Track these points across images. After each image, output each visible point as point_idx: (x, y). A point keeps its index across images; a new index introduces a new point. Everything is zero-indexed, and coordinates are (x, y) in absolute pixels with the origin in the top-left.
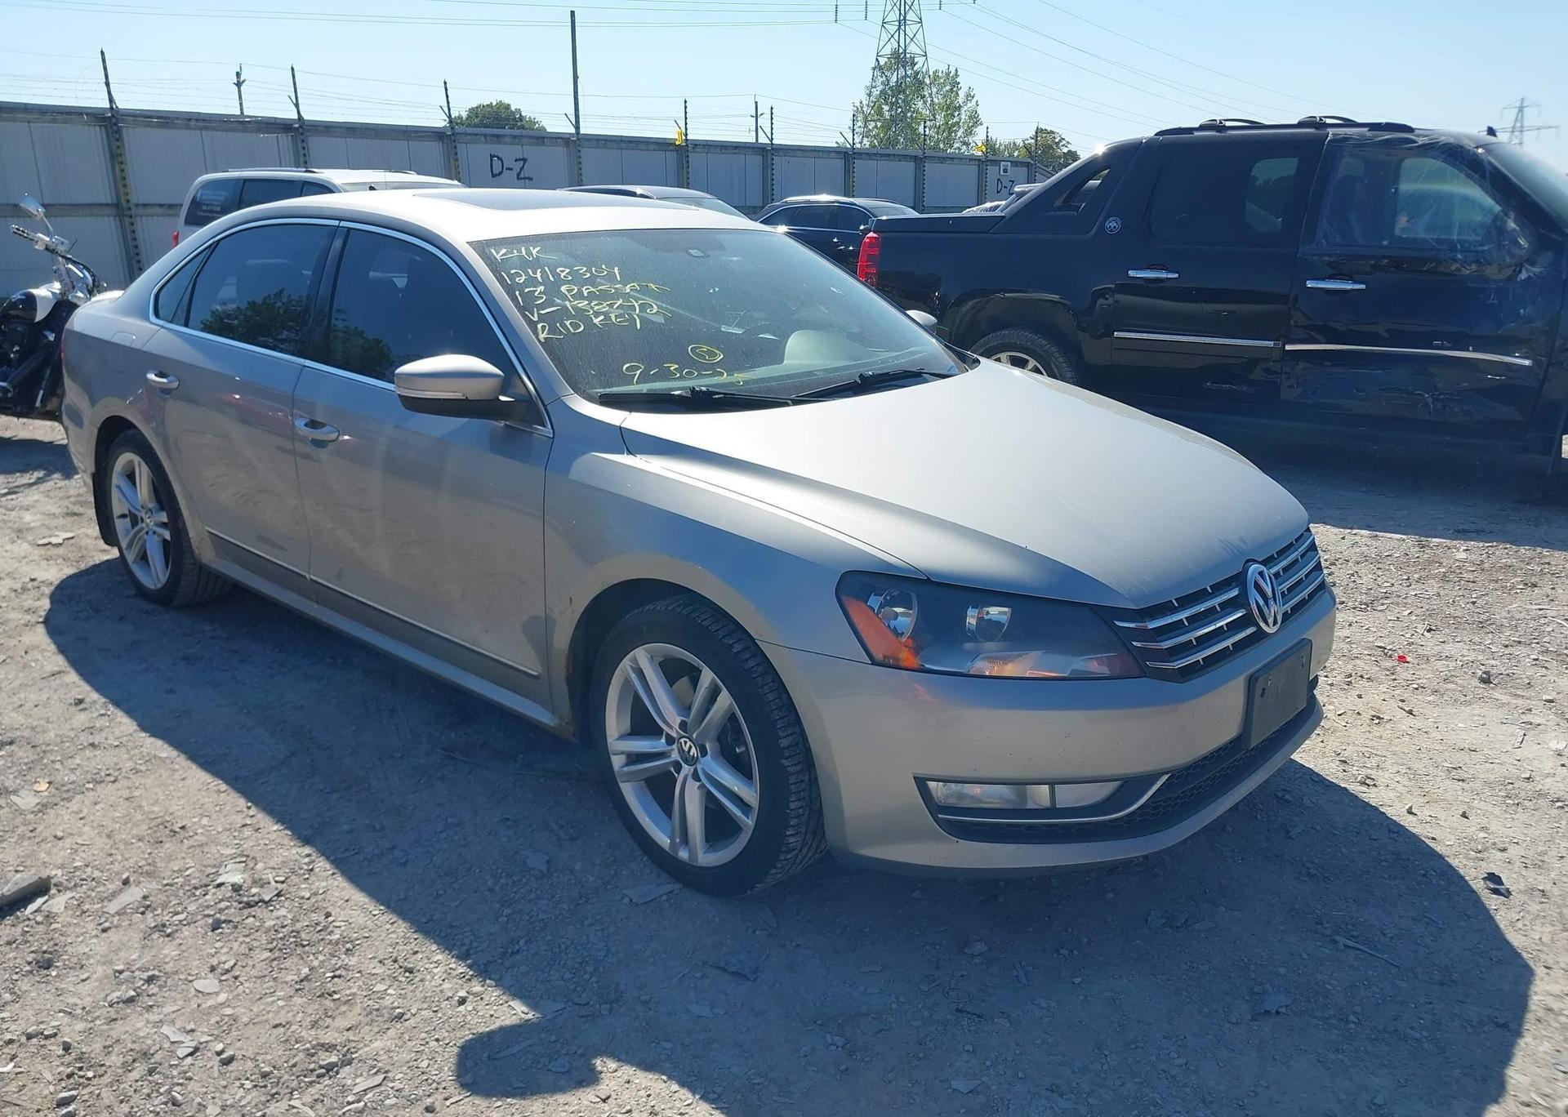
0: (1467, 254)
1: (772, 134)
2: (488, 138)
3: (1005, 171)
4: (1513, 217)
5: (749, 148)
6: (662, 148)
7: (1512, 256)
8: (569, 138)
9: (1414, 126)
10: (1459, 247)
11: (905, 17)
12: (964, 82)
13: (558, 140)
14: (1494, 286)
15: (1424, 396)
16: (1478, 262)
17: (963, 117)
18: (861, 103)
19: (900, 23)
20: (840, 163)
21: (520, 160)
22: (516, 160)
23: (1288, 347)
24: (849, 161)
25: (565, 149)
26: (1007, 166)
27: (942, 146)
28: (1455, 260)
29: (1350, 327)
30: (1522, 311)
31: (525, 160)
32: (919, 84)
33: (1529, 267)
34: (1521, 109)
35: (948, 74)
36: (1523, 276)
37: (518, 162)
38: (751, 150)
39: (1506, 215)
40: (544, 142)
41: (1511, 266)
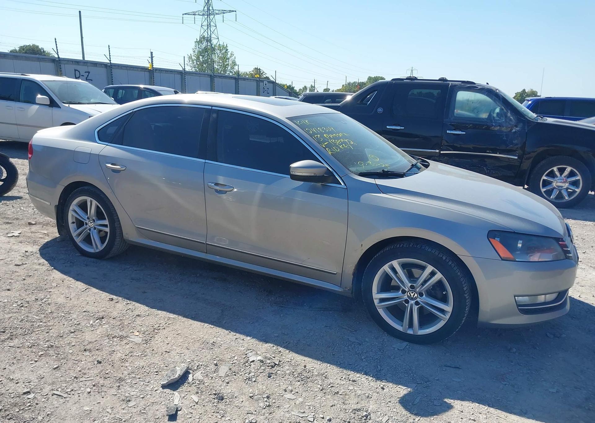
0: (496, 123)
1: (185, 67)
2: (74, 63)
3: (266, 85)
4: (509, 112)
5: (176, 72)
6: (143, 70)
7: (510, 124)
8: (107, 65)
9: (475, 82)
10: (493, 121)
11: (210, 24)
12: (230, 49)
13: (102, 65)
14: (505, 134)
15: (483, 168)
16: (499, 126)
17: (230, 62)
18: (191, 55)
19: (208, 26)
20: (209, 79)
21: (87, 72)
22: (85, 72)
23: (442, 152)
24: (212, 78)
25: (105, 69)
26: (266, 83)
27: (222, 72)
28: (493, 125)
29: (461, 146)
30: (514, 141)
31: (89, 72)
32: (213, 49)
33: (515, 128)
34: (412, 70)
35: (223, 46)
36: (514, 130)
37: (86, 73)
38: (177, 73)
39: (508, 111)
40: (97, 65)
41: (510, 128)
